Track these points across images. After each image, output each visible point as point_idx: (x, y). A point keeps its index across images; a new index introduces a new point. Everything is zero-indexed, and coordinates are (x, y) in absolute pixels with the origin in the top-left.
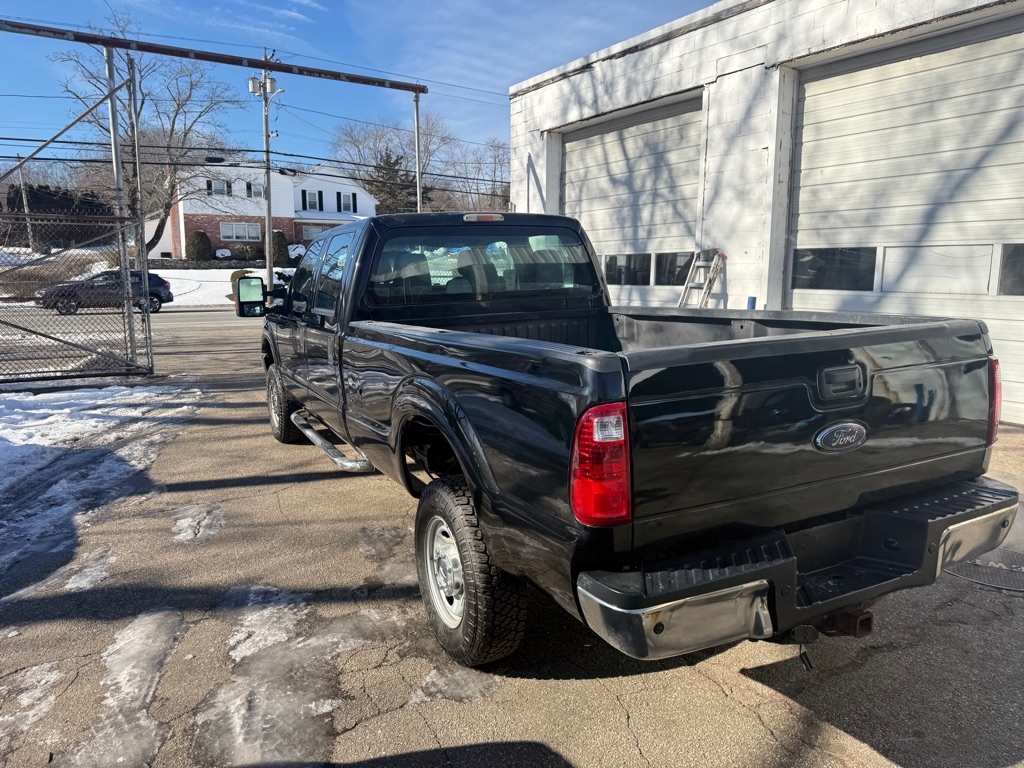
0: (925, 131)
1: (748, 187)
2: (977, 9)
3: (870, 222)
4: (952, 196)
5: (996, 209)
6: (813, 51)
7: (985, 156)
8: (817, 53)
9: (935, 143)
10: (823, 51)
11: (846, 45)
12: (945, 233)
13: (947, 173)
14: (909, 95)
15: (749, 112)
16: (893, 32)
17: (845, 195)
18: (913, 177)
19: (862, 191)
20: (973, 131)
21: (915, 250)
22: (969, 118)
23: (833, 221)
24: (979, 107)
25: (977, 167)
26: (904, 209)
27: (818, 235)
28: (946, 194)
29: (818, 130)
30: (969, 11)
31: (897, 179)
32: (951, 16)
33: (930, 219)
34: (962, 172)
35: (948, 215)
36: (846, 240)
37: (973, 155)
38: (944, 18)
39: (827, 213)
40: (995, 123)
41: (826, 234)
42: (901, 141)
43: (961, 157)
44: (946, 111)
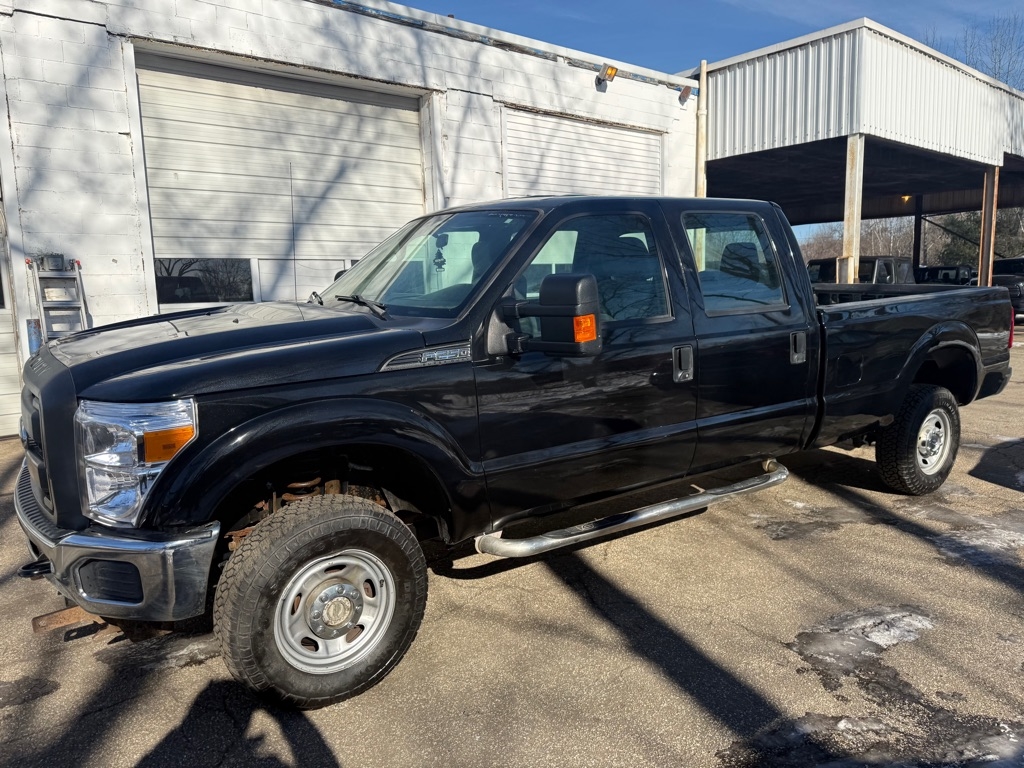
0: (277, 157)
1: (99, 176)
2: (334, 72)
3: (238, 232)
4: (308, 218)
5: (343, 232)
6: (181, 41)
7: (328, 189)
8: (184, 45)
9: (288, 169)
10: (192, 47)
11: (219, 51)
12: (307, 249)
13: (302, 198)
14: (259, 121)
15: (84, 79)
16: (266, 60)
17: (208, 203)
18: (273, 197)
19: (225, 201)
20: (316, 167)
21: (284, 262)
22: (311, 155)
23: (195, 229)
24: (318, 148)
25: (323, 197)
26: (269, 225)
27: (181, 244)
28: (303, 216)
29: (161, 127)
30: (328, 71)
31: (259, 196)
32: (315, 69)
33: (294, 235)
34: (313, 200)
35: (307, 233)
36: (215, 249)
37: (320, 187)
38: (310, 68)
39: (187, 220)
40: (331, 165)
41: (190, 244)
42: (257, 161)
43: (311, 187)
44: (292, 144)
